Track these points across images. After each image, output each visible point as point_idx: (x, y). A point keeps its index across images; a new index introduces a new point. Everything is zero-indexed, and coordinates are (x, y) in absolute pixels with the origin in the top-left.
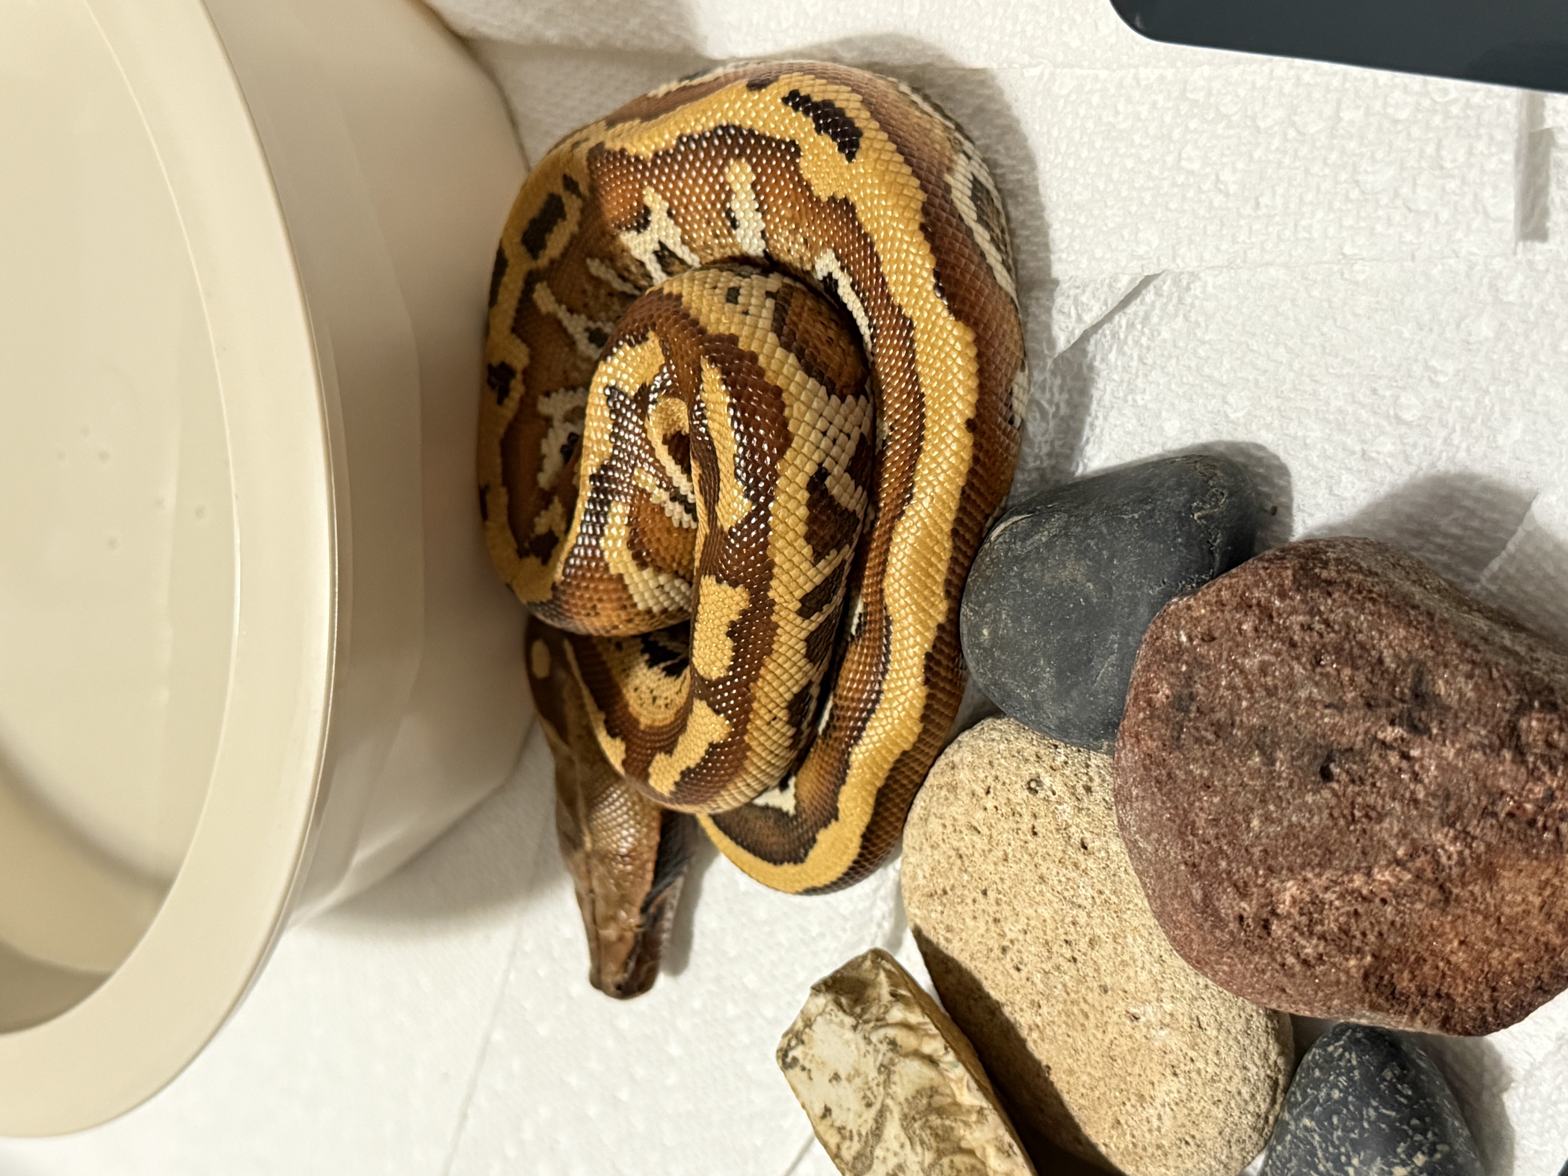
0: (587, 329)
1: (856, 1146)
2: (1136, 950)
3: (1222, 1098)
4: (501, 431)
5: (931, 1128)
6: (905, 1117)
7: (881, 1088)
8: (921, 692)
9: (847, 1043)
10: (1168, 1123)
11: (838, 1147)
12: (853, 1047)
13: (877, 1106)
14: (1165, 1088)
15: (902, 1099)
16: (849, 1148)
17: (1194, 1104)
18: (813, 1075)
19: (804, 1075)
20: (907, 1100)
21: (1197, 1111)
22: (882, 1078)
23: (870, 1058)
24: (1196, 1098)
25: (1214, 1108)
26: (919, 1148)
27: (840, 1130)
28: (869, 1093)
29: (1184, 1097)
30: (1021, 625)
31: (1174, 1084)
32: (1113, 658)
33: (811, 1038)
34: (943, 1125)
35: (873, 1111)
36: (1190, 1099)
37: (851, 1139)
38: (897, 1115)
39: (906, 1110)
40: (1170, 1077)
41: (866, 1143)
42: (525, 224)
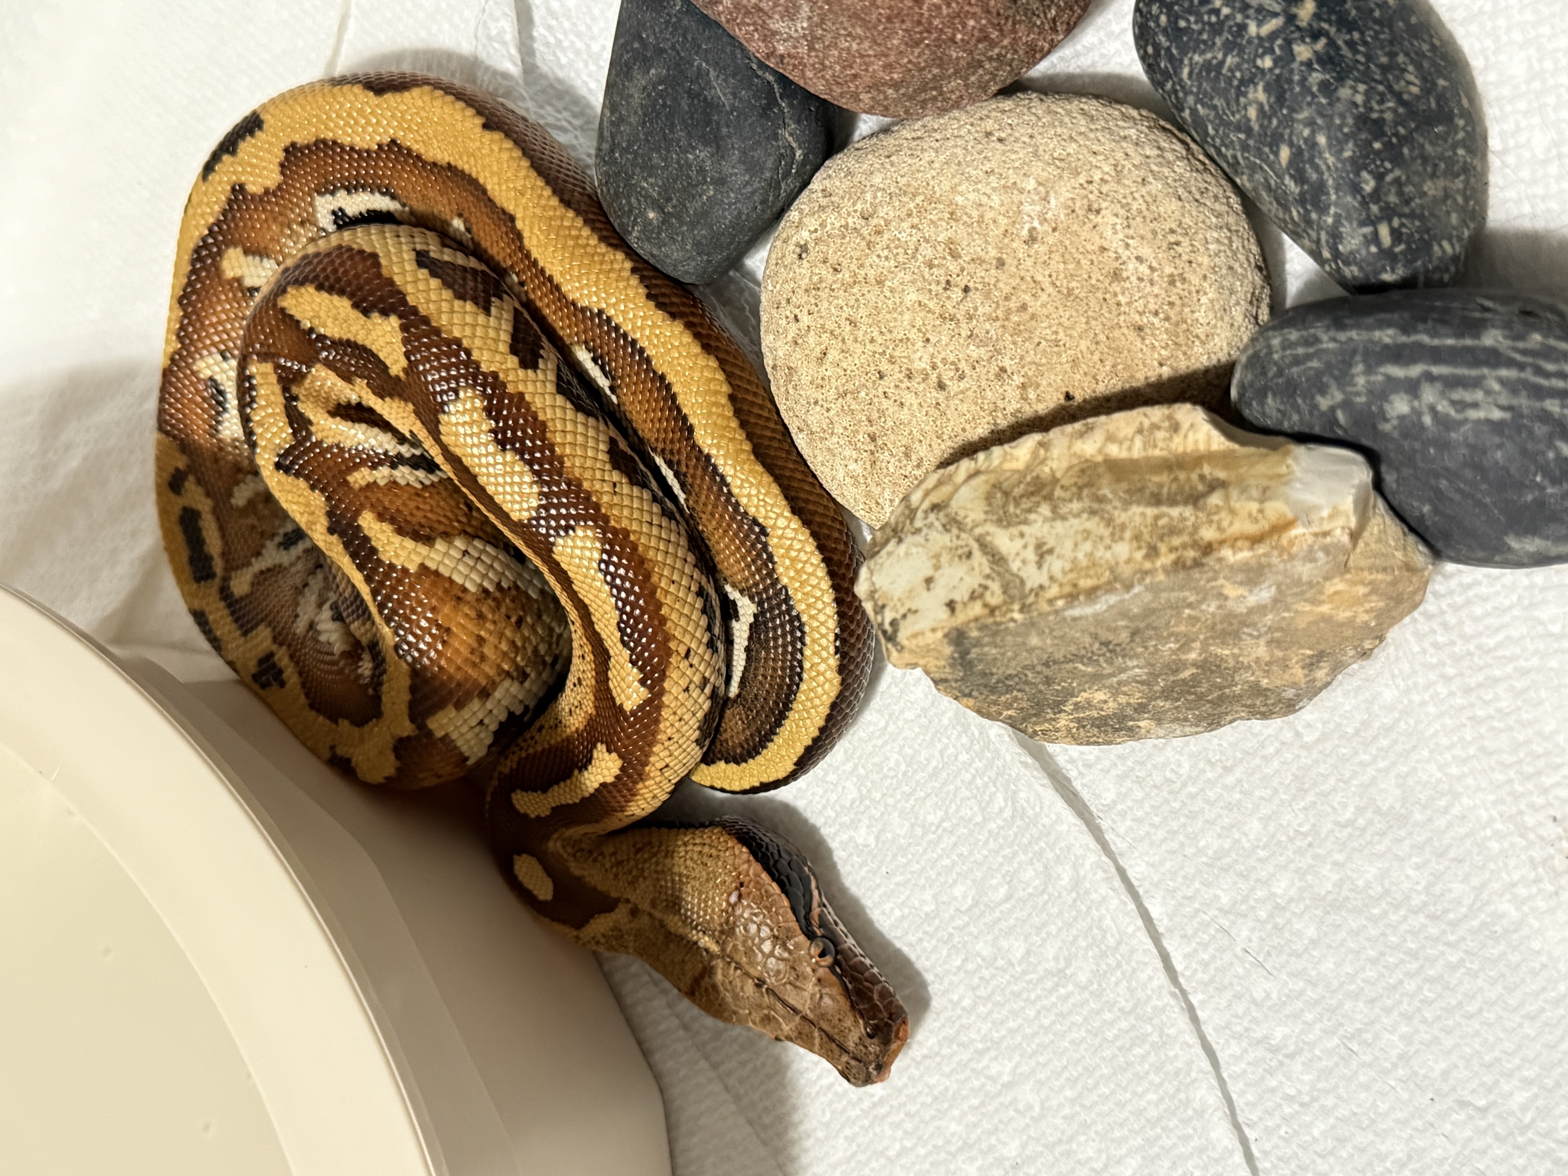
0: (280, 545)
1: (995, 586)
2: (972, 196)
3: (1142, 173)
4: (303, 699)
5: (1022, 496)
6: (999, 522)
7: (963, 535)
8: (678, 327)
9: (907, 554)
10: (1146, 251)
11: (985, 605)
12: (914, 550)
13: (975, 546)
14: (1109, 233)
15: (983, 516)
16: (993, 594)
17: (1135, 206)
18: (914, 608)
19: (910, 617)
20: (986, 513)
21: (1144, 207)
22: (955, 531)
23: (934, 535)
24: (1130, 200)
25: (1149, 187)
26: (1032, 516)
27: (973, 597)
28: (960, 552)
29: (1122, 212)
30: (657, 167)
31: (1107, 218)
32: (712, 74)
33: (885, 594)
34: (1028, 484)
35: (977, 553)
36: (1127, 207)
37: (986, 588)
38: (991, 528)
39: (995, 518)
40: (1099, 219)
41: (999, 574)
42: (188, 570)
